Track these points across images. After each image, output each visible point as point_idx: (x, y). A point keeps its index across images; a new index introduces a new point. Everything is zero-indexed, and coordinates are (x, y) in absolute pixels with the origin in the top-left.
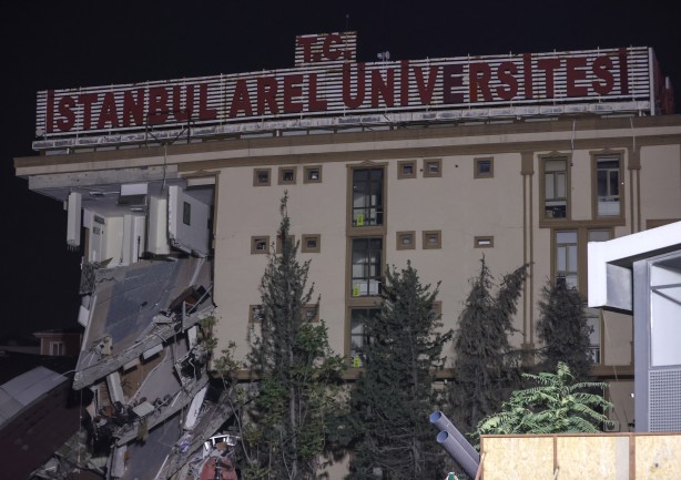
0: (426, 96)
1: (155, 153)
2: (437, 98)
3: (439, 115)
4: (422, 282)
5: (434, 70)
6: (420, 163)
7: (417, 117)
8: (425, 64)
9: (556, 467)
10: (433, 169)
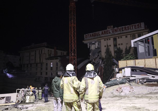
0: (120, 31)
1: (93, 39)
2: (121, 31)
3: (121, 32)
4: (121, 48)
5: (121, 28)
6: (120, 37)
7: (119, 33)
8: (120, 27)
9: (127, 64)
10: (121, 37)
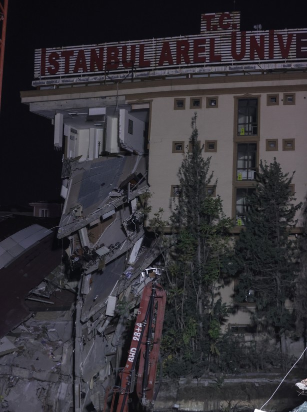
0: (285, 53)
1: (111, 88)
2: (292, 54)
3: (293, 65)
4: (284, 171)
5: (290, 36)
6: (281, 95)
7: (279, 66)
8: (285, 32)
10: (290, 100)
